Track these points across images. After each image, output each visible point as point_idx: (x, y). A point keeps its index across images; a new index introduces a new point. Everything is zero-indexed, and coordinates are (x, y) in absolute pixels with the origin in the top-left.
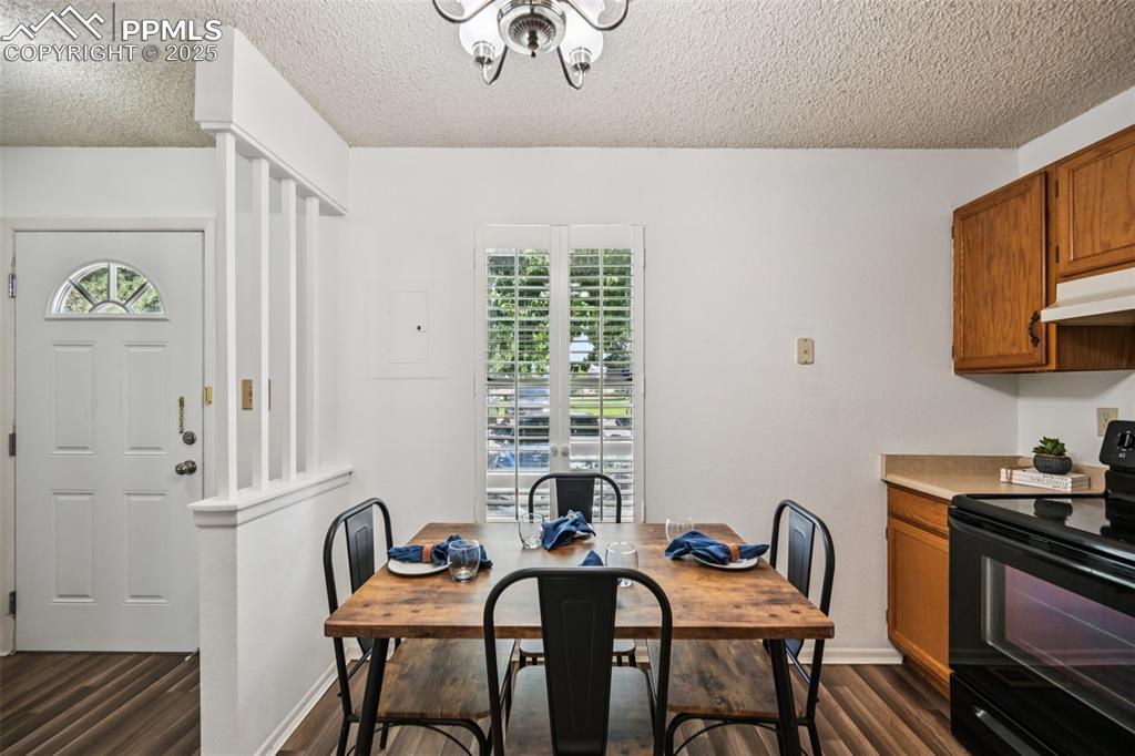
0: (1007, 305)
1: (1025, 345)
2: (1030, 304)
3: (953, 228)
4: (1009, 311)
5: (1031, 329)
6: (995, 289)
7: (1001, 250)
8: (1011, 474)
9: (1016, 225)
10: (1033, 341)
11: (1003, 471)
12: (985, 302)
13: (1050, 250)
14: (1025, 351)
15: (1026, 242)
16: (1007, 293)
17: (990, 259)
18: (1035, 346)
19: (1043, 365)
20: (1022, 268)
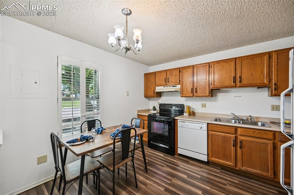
2: (154, 89)
3: (144, 76)
4: (151, 89)
5: (153, 92)
6: (149, 86)
9: (152, 78)
11: (150, 111)
12: (148, 88)
13: (156, 83)
15: (153, 81)
16: (151, 87)
17: (149, 82)
18: (154, 94)
19: (154, 97)
20: (152, 84)
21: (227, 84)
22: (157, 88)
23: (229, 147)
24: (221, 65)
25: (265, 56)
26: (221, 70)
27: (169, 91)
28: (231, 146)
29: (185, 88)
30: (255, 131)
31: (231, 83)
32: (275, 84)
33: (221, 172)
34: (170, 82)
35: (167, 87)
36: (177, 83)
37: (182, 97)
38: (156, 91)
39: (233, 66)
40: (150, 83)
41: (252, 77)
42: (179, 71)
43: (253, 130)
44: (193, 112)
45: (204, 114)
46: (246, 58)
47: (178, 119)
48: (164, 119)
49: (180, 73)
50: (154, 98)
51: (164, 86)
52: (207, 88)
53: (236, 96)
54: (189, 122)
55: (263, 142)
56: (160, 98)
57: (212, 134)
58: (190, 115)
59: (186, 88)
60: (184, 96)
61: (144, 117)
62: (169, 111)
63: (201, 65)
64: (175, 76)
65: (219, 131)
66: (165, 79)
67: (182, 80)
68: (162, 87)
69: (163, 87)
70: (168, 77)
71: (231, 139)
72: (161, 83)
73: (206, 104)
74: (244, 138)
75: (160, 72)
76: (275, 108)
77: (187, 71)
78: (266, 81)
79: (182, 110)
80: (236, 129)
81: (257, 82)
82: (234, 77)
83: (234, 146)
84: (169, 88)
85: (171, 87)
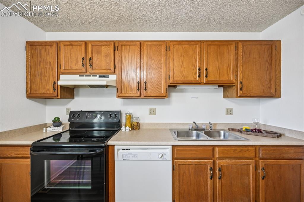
0: (46, 78)
1: (51, 91)
2: (53, 79)
3: (26, 47)
4: (46, 79)
5: (53, 86)
6: (42, 72)
7: (44, 60)
8: (47, 129)
9: (49, 54)
10: (54, 90)
11: (44, 129)
12: (38, 75)
13: (58, 66)
14: (51, 92)
15: (52, 61)
16: (45, 74)
17: (40, 62)
18: (55, 91)
19: (56, 97)
20: (50, 68)
21: (190, 78)
22: (62, 77)
23: (204, 182)
24: (183, 48)
25: (232, 45)
26: (183, 56)
27: (91, 86)
28: (207, 179)
29: (126, 81)
30: (237, 149)
31: (195, 78)
32: (241, 83)
34: (94, 66)
35: (87, 76)
36: (109, 71)
37: (119, 97)
38: (60, 83)
39: (199, 53)
40: (42, 65)
41: (219, 70)
42: (115, 47)
43: (233, 148)
44: (138, 123)
46: (213, 43)
47: (114, 146)
49: (116, 51)
50: (55, 100)
51: (81, 74)
52: (163, 83)
53: (193, 97)
55: (245, 164)
56: (71, 101)
57: (179, 165)
58: (132, 128)
60: (123, 95)
61: (21, 149)
62: (90, 125)
63: (154, 43)
64: (106, 56)
65: (190, 156)
66: (83, 59)
67: (120, 65)
69: (78, 75)
70: (89, 56)
71: (208, 166)
72: (74, 67)
73: (156, 108)
74: (223, 162)
75: (69, 44)
76: (229, 112)
77: (129, 49)
78: (232, 78)
79: (118, 121)
80: (213, 150)
81: (224, 78)
82: (199, 69)
83: (211, 178)
84: (91, 78)
85: (98, 78)
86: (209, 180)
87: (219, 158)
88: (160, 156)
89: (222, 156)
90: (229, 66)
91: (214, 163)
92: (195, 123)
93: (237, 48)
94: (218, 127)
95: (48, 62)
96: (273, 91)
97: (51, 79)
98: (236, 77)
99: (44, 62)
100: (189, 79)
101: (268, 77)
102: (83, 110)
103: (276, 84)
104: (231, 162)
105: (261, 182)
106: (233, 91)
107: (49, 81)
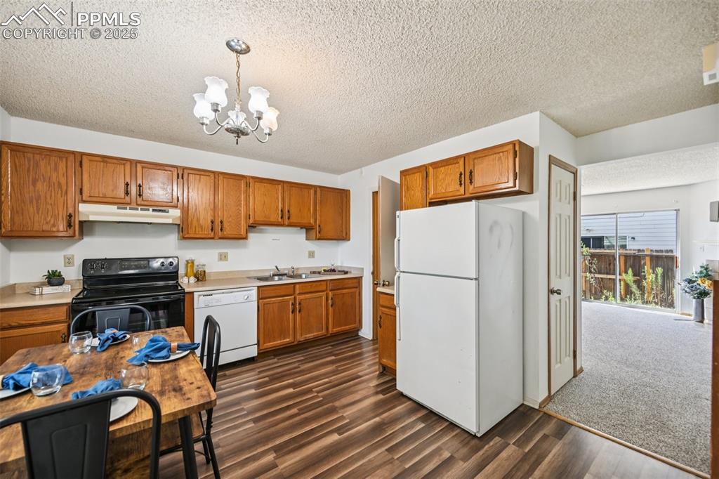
0: (49, 207)
1: (63, 227)
2: (65, 209)
4: (50, 209)
5: (70, 220)
6: (39, 196)
7: (44, 178)
10: (69, 226)
12: (31, 202)
14: (62, 230)
16: (48, 200)
17: (35, 181)
18: (70, 228)
20: (60, 192)
22: (83, 207)
23: (287, 316)
25: (311, 190)
26: (265, 195)
28: (289, 314)
29: (195, 219)
31: (277, 219)
32: (319, 226)
33: (278, 359)
34: (144, 196)
35: (130, 209)
37: (182, 238)
39: (281, 193)
40: (39, 186)
41: (300, 213)
42: (178, 174)
45: (226, 273)
47: (193, 293)
48: (153, 299)
49: (180, 180)
51: (121, 205)
52: (244, 223)
54: (223, 293)
55: (319, 296)
57: (264, 305)
59: (198, 220)
60: (190, 236)
63: (233, 177)
66: (126, 184)
68: (113, 208)
69: (116, 207)
70: (139, 182)
71: (290, 302)
73: (228, 253)
74: (302, 297)
75: (101, 160)
76: (312, 255)
77: (200, 180)
78: (312, 221)
79: (175, 271)
80: (294, 287)
81: (305, 221)
82: (282, 211)
83: (292, 312)
84: (139, 212)
85: (150, 212)
86: (291, 315)
87: (299, 294)
88: (246, 297)
89: (301, 292)
90: (309, 209)
91: (295, 298)
92: (277, 267)
93: (315, 192)
94: (300, 272)
95: (55, 181)
96: (344, 235)
97: (61, 209)
98: (316, 221)
99: (44, 181)
100: (272, 220)
101: (340, 222)
102: (108, 258)
103: (346, 228)
104: (308, 296)
105: (331, 309)
106: (313, 233)
107: (57, 212)
